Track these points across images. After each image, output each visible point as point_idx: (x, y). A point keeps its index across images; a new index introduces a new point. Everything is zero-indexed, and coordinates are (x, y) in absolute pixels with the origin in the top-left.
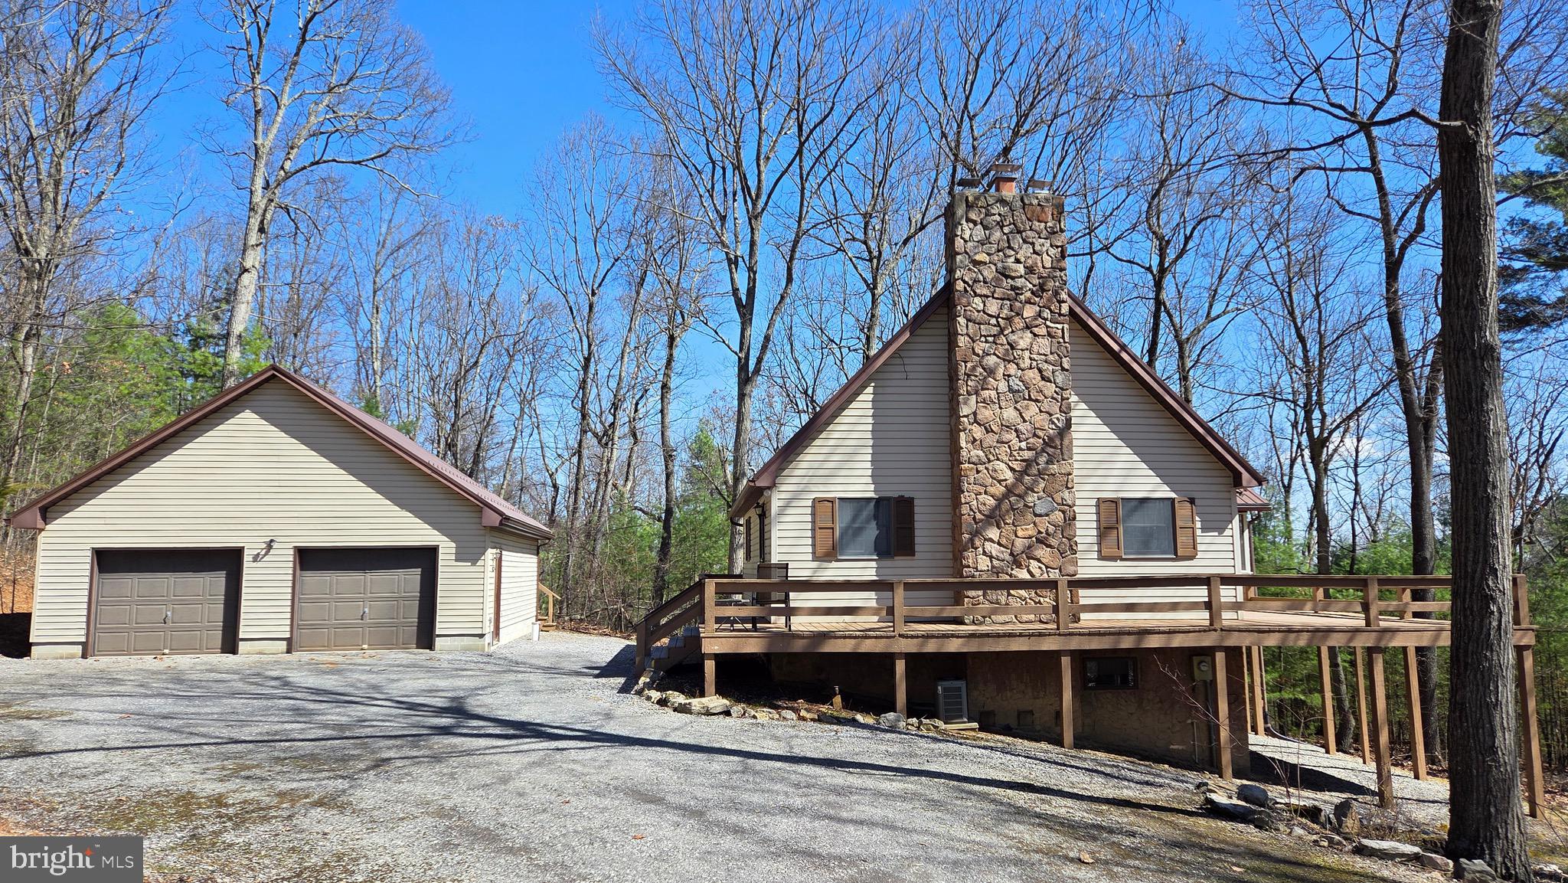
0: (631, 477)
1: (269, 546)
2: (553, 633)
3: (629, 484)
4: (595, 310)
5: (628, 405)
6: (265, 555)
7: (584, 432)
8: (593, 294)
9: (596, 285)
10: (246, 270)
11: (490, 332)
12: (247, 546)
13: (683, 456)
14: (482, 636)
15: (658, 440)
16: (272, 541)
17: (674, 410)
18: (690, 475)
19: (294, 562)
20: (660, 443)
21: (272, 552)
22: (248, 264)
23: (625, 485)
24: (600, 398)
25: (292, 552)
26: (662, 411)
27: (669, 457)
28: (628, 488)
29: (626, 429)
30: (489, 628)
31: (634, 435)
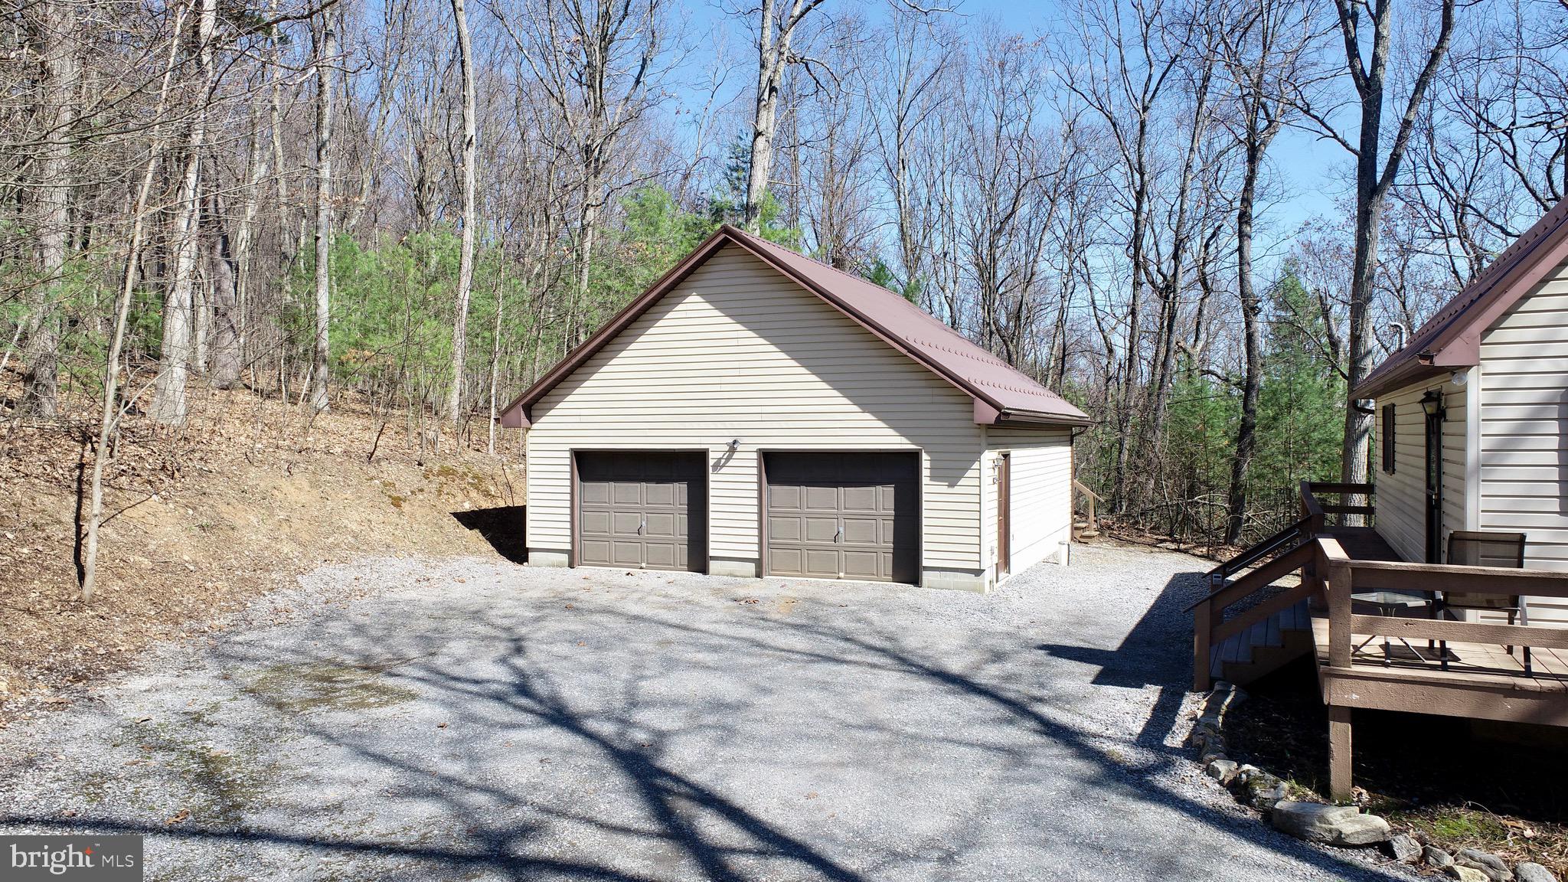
0: (1203, 336)
1: (732, 449)
2: (1094, 547)
3: (1200, 344)
4: (1147, 129)
5: (1195, 245)
6: (728, 459)
7: (1137, 284)
8: (1145, 109)
9: (1147, 99)
10: (760, 134)
11: (1025, 173)
12: (711, 448)
13: (1267, 307)
14: (978, 572)
15: (1235, 287)
16: (735, 442)
17: (1255, 247)
18: (1276, 331)
19: (759, 468)
20: (1238, 292)
21: (736, 455)
22: (761, 127)
23: (1194, 346)
24: (1160, 243)
25: (755, 456)
26: (1240, 249)
27: (1251, 311)
28: (1199, 348)
29: (1194, 274)
30: (990, 560)
31: (1204, 284)
